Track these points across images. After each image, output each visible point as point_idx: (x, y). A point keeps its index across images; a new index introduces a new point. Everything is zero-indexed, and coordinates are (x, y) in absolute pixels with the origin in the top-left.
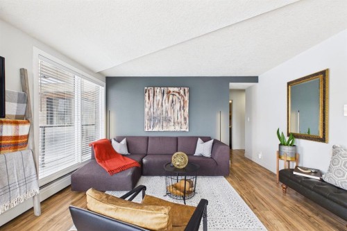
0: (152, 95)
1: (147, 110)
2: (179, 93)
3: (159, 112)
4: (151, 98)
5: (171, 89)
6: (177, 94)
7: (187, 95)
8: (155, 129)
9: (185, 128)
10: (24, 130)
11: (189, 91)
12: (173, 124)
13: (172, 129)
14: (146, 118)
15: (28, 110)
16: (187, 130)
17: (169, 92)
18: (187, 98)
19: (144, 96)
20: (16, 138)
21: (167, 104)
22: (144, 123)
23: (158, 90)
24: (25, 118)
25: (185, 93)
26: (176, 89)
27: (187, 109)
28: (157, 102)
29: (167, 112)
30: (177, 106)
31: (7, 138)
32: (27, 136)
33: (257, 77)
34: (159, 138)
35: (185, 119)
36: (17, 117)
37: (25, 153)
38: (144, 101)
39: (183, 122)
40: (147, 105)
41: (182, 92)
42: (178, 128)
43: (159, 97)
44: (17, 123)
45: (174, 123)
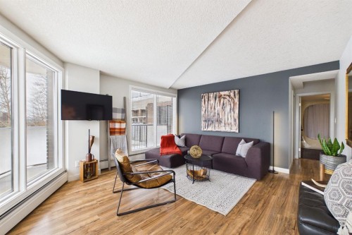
0: (207, 100)
1: (203, 113)
2: (229, 96)
3: (212, 114)
4: (206, 103)
5: (222, 93)
6: (228, 97)
7: (237, 97)
8: (210, 129)
9: (235, 129)
10: (123, 126)
11: (239, 93)
12: (223, 124)
13: (223, 129)
14: (203, 119)
15: (126, 116)
16: (237, 131)
17: (220, 96)
18: (237, 100)
19: (201, 101)
20: (120, 129)
21: (219, 107)
22: (201, 124)
23: (211, 95)
24: (124, 120)
25: (235, 95)
26: (227, 93)
27: (237, 111)
28: (211, 106)
29: (218, 114)
30: (228, 109)
31: (117, 129)
32: (125, 129)
33: (339, 61)
34: (209, 136)
35: (235, 120)
36: (122, 120)
37: (124, 136)
38: (201, 106)
39: (233, 123)
40: (204, 109)
41: (232, 94)
42: (228, 129)
43: (212, 102)
44: (120, 122)
45: (225, 124)
